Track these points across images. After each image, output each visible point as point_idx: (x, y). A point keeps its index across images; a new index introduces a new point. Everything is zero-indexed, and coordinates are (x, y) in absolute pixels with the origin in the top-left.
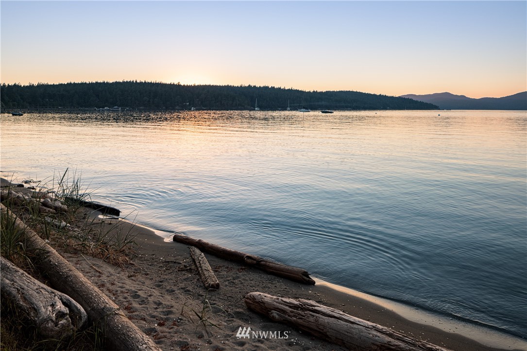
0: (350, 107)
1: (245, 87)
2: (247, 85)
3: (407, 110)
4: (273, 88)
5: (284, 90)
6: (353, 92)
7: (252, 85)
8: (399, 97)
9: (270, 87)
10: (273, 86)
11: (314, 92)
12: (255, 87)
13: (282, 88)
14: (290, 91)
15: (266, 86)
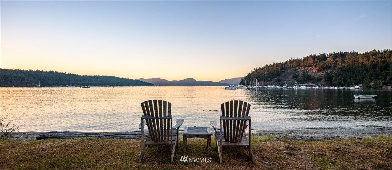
0: (109, 85)
1: (34, 72)
2: (35, 70)
3: (139, 86)
4: (57, 73)
5: (65, 74)
6: (110, 76)
7: (40, 70)
8: (136, 80)
9: (54, 72)
10: (57, 71)
11: (86, 76)
12: (42, 71)
13: (63, 73)
14: (70, 75)
15: (52, 71)
